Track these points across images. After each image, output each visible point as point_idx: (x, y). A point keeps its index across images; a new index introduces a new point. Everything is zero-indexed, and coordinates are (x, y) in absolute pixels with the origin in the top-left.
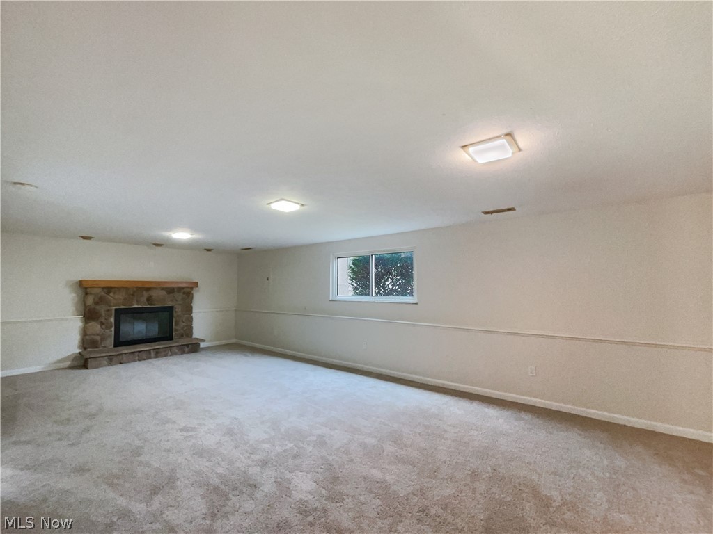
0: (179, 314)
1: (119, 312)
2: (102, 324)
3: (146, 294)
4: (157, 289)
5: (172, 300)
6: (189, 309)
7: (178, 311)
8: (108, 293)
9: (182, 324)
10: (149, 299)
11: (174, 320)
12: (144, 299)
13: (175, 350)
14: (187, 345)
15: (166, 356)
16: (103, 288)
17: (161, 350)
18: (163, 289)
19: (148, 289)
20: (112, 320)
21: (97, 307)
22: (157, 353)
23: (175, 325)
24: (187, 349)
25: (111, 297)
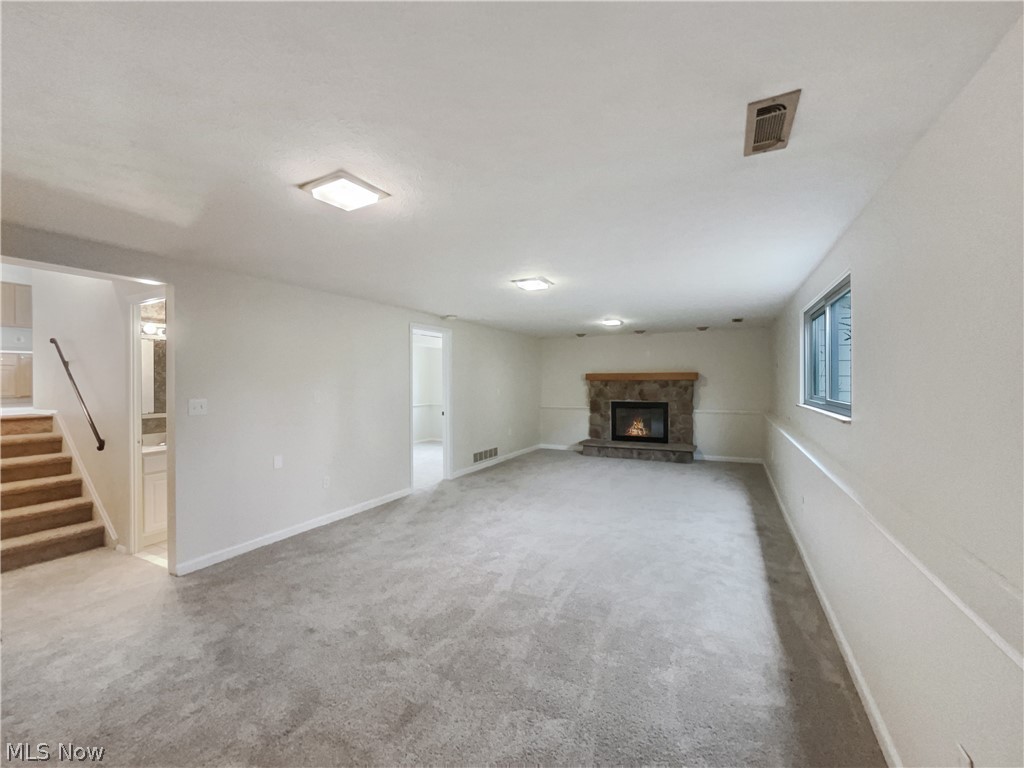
0: (676, 412)
1: (615, 406)
2: (602, 415)
3: (637, 388)
4: (649, 381)
5: (665, 396)
6: (688, 408)
7: (673, 409)
8: (606, 385)
9: (679, 426)
10: (641, 393)
11: (669, 419)
12: (636, 392)
13: (659, 455)
14: (674, 452)
15: (648, 459)
16: (602, 381)
17: (644, 452)
18: (655, 382)
19: (640, 382)
20: (610, 413)
21: (598, 399)
22: (639, 454)
23: (672, 426)
24: (673, 457)
25: (608, 390)
